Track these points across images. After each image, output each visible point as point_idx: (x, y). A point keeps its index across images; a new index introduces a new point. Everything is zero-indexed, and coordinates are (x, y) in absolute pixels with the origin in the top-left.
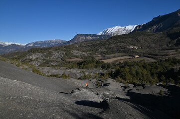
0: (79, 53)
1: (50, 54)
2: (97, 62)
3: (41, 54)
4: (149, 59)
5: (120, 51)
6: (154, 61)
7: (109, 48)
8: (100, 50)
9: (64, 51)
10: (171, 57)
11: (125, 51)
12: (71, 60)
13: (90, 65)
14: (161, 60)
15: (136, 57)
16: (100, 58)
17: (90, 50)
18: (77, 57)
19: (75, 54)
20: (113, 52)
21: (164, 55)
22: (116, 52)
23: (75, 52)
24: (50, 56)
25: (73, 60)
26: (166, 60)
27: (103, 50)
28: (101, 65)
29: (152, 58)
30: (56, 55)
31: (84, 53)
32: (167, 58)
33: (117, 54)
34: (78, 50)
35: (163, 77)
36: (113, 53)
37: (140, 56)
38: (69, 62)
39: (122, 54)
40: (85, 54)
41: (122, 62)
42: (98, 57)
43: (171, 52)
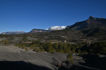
0: (32, 39)
1: (12, 38)
3: (6, 38)
4: (72, 43)
5: (56, 38)
7: (50, 37)
8: (45, 38)
9: (22, 37)
11: (59, 39)
12: (25, 43)
15: (65, 41)
16: (44, 42)
17: (39, 37)
18: (30, 41)
19: (29, 39)
20: (53, 39)
21: (81, 41)
22: (54, 39)
23: (29, 38)
24: (12, 40)
25: (27, 43)
27: (47, 37)
30: (16, 39)
31: (34, 39)
34: (31, 37)
36: (52, 40)
37: (67, 41)
40: (36, 39)
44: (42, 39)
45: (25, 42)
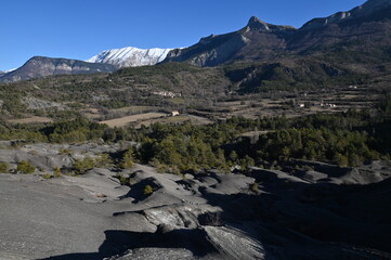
0: (43, 104)
2: (93, 126)
5: (139, 100)
6: (207, 122)
7: (116, 94)
8: (95, 98)
10: (235, 114)
11: (150, 102)
12: (21, 121)
13: (76, 133)
14: (220, 121)
15: (175, 113)
16: (98, 116)
17: (71, 97)
18: (36, 113)
19: (32, 107)
20: (125, 103)
21: (223, 111)
22: (132, 104)
23: (31, 102)
25: (27, 121)
26: (228, 121)
27: (102, 97)
28: (102, 132)
29: (204, 116)
31: (54, 104)
32: (229, 116)
33: (134, 108)
34: (40, 96)
35: (234, 154)
36: (124, 106)
37: (181, 112)
38: (17, 126)
39: (145, 108)
40: (59, 106)
41: (147, 124)
42: (92, 114)
43: (234, 106)
44: (83, 102)
45: (20, 117)
